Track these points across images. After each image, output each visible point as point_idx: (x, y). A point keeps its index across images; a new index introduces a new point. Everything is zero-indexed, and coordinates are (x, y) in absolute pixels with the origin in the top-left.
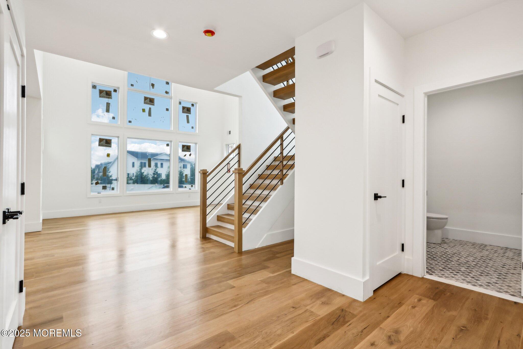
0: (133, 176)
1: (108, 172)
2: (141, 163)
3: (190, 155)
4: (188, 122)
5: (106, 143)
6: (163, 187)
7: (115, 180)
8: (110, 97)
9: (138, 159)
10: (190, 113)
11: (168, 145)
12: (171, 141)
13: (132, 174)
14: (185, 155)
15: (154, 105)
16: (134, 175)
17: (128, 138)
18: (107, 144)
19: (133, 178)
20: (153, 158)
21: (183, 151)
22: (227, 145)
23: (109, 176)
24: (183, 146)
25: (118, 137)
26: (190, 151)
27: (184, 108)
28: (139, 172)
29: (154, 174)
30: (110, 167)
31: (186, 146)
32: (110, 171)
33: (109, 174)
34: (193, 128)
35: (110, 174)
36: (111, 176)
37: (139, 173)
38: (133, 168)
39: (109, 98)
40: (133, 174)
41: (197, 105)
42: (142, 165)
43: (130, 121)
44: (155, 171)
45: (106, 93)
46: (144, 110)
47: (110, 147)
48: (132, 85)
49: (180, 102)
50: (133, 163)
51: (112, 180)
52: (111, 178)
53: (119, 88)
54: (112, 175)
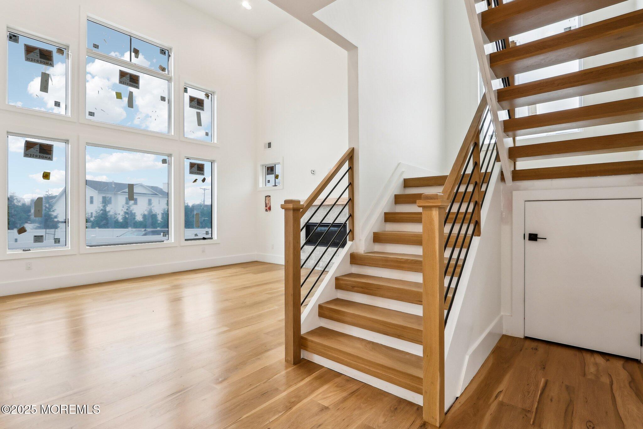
0: (92, 217)
1: (52, 210)
2: (104, 198)
3: (204, 180)
4: (200, 124)
5: (40, 152)
6: (144, 233)
7: (62, 222)
8: (50, 62)
9: (99, 193)
10: (203, 110)
11: (164, 161)
12: (170, 155)
13: (90, 214)
14: (195, 181)
15: (137, 87)
16: (94, 215)
17: (88, 144)
18: (43, 153)
19: (92, 219)
20: (122, 191)
21: (191, 173)
22: (263, 165)
23: (53, 217)
24: (192, 165)
25: (67, 142)
26: (203, 174)
27: (192, 99)
28: (102, 210)
29: (126, 213)
30: (55, 203)
31: (196, 165)
32: (56, 210)
33: (52, 213)
34: (208, 136)
35: (54, 214)
36: (56, 217)
37: (102, 212)
38: (92, 205)
39: (47, 64)
40: (92, 213)
41: (215, 97)
42: (106, 201)
43: (91, 112)
44: (127, 209)
45: (40, 54)
46: (119, 96)
47: (50, 159)
48: (96, 46)
49: (185, 88)
50: (92, 198)
51: (58, 222)
52: (56, 220)
53: (67, 47)
54: (58, 215)
